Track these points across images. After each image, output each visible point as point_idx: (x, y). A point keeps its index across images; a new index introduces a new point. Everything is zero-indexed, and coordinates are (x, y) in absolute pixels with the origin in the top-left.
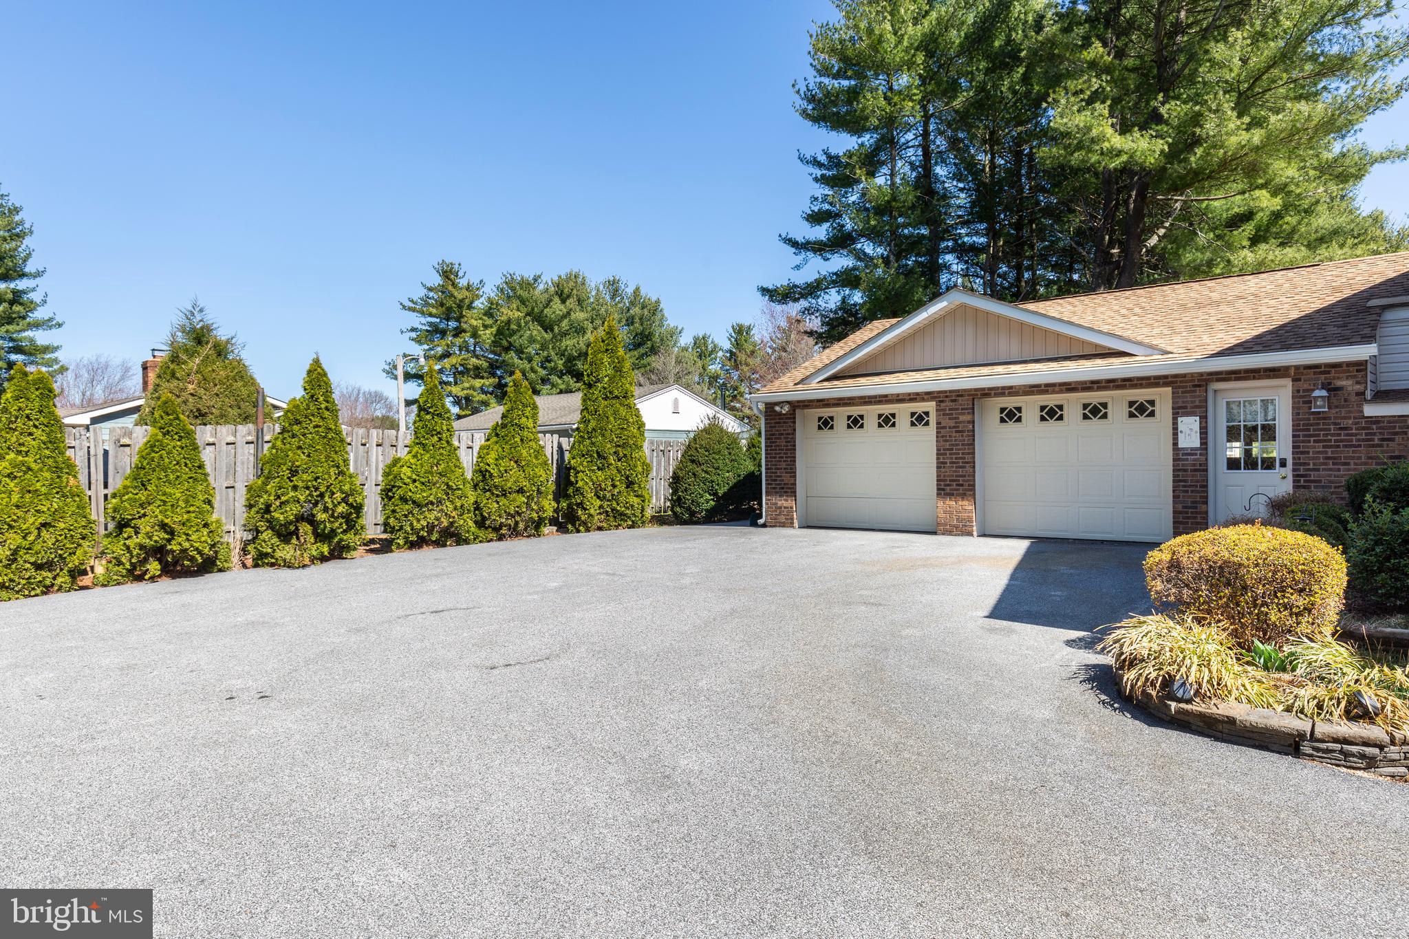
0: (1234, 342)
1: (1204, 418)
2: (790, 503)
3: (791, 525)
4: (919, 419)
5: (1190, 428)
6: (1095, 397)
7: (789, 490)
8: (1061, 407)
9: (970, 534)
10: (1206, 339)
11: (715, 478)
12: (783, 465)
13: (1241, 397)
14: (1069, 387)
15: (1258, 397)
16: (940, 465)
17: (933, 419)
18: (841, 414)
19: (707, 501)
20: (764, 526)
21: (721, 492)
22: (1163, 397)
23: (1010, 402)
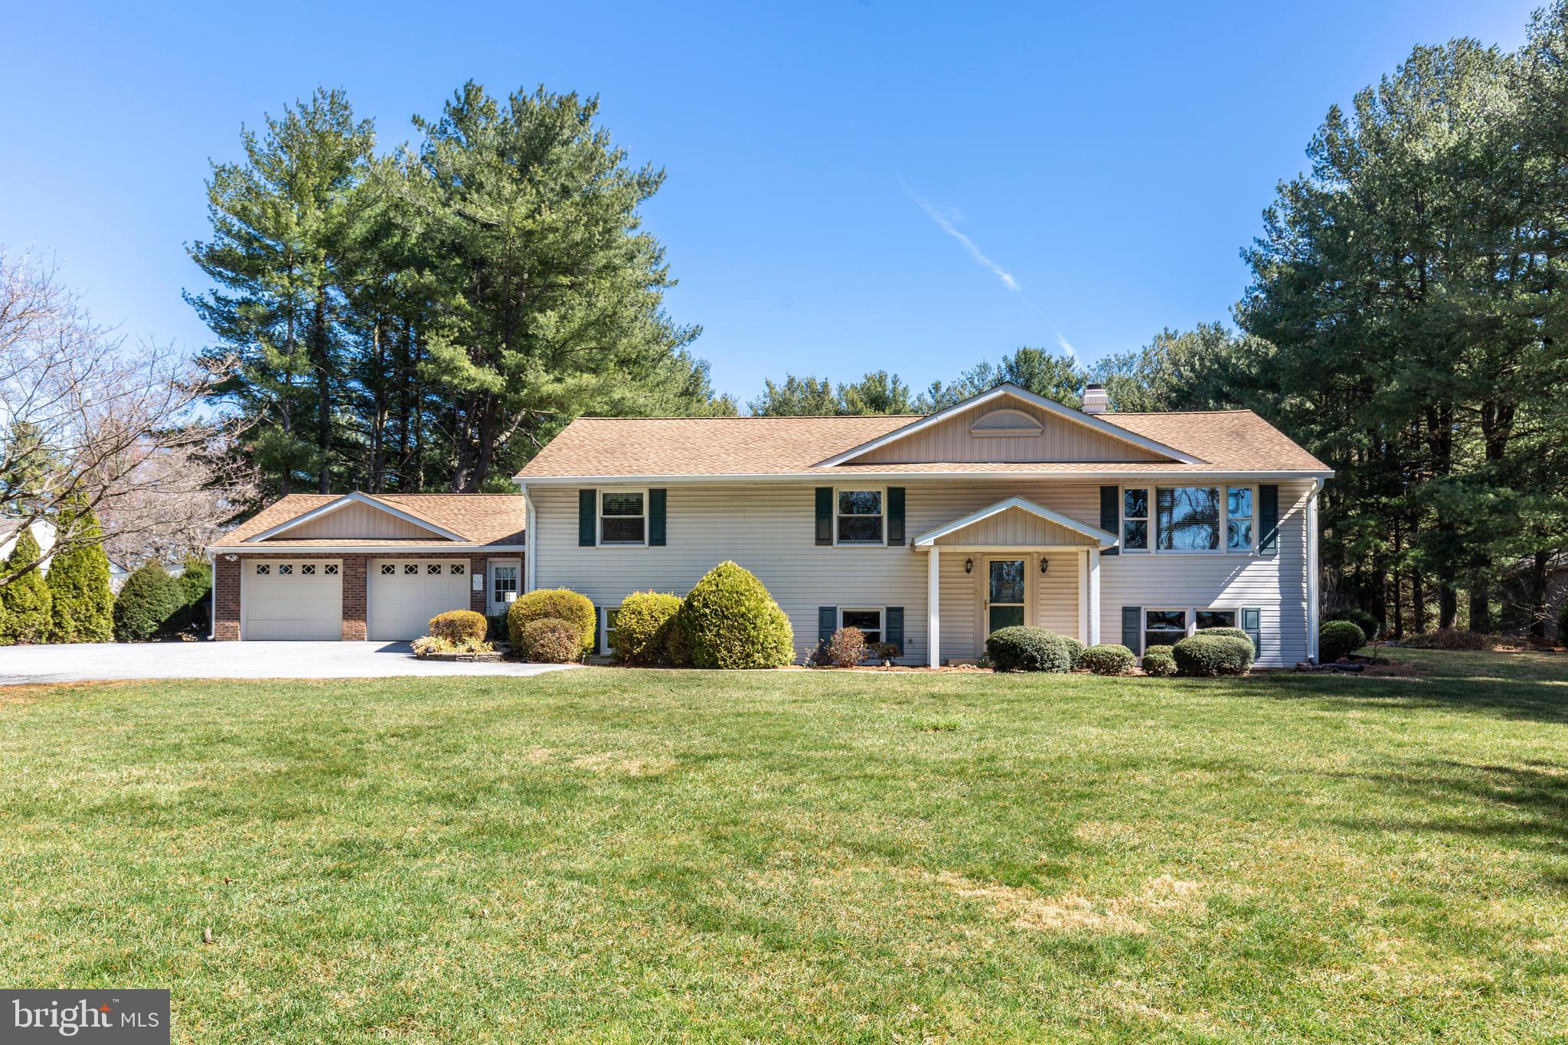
0: (500, 538)
1: (485, 576)
2: (235, 624)
3: (236, 639)
4: (331, 570)
5: (478, 578)
6: (434, 562)
7: (236, 617)
8: (416, 566)
9: (363, 640)
10: (489, 535)
11: (157, 608)
12: (231, 597)
13: (501, 566)
14: (420, 556)
15: (509, 566)
16: (345, 598)
17: (340, 570)
18: (275, 564)
19: (151, 626)
20: (214, 640)
21: (163, 620)
22: (467, 562)
23: (388, 562)
